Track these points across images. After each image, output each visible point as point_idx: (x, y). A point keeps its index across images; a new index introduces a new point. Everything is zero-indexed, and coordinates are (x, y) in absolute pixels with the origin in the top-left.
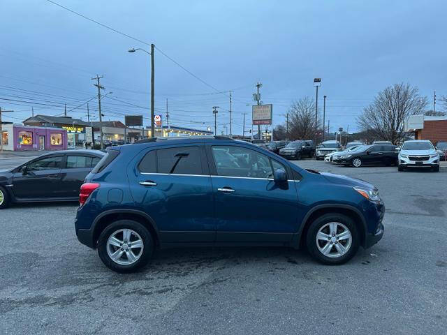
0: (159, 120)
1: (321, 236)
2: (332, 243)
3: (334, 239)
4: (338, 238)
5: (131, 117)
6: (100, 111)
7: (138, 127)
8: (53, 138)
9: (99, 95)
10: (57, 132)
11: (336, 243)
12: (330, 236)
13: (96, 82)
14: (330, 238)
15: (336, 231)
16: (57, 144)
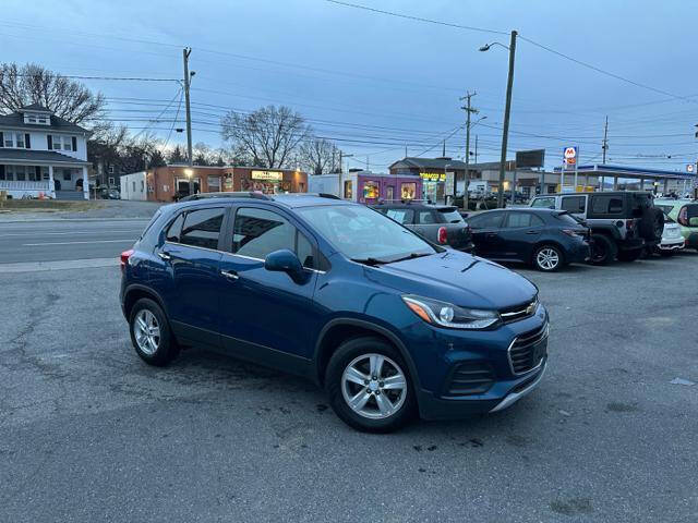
0: (572, 155)
1: (352, 374)
2: (369, 391)
3: (374, 385)
4: (381, 385)
5: (525, 153)
6: (468, 147)
7: (536, 169)
8: (406, 190)
9: (468, 122)
10: (410, 182)
11: (377, 392)
12: (369, 378)
13: (465, 103)
14: (367, 382)
15: (379, 371)
16: (409, 197)
